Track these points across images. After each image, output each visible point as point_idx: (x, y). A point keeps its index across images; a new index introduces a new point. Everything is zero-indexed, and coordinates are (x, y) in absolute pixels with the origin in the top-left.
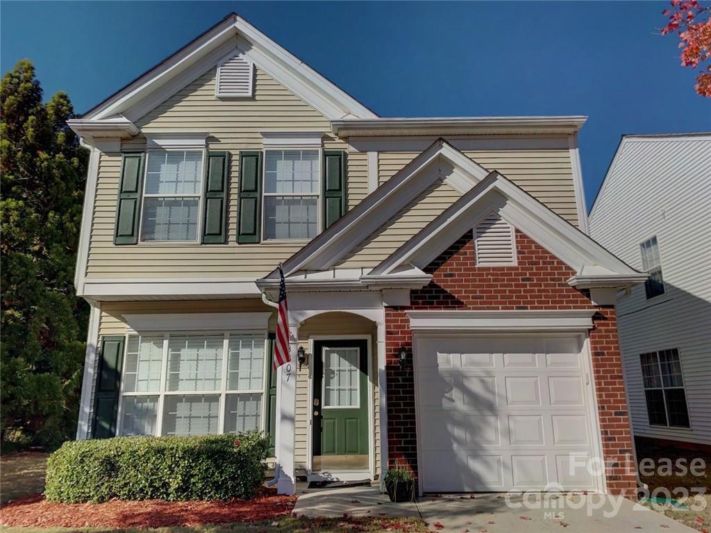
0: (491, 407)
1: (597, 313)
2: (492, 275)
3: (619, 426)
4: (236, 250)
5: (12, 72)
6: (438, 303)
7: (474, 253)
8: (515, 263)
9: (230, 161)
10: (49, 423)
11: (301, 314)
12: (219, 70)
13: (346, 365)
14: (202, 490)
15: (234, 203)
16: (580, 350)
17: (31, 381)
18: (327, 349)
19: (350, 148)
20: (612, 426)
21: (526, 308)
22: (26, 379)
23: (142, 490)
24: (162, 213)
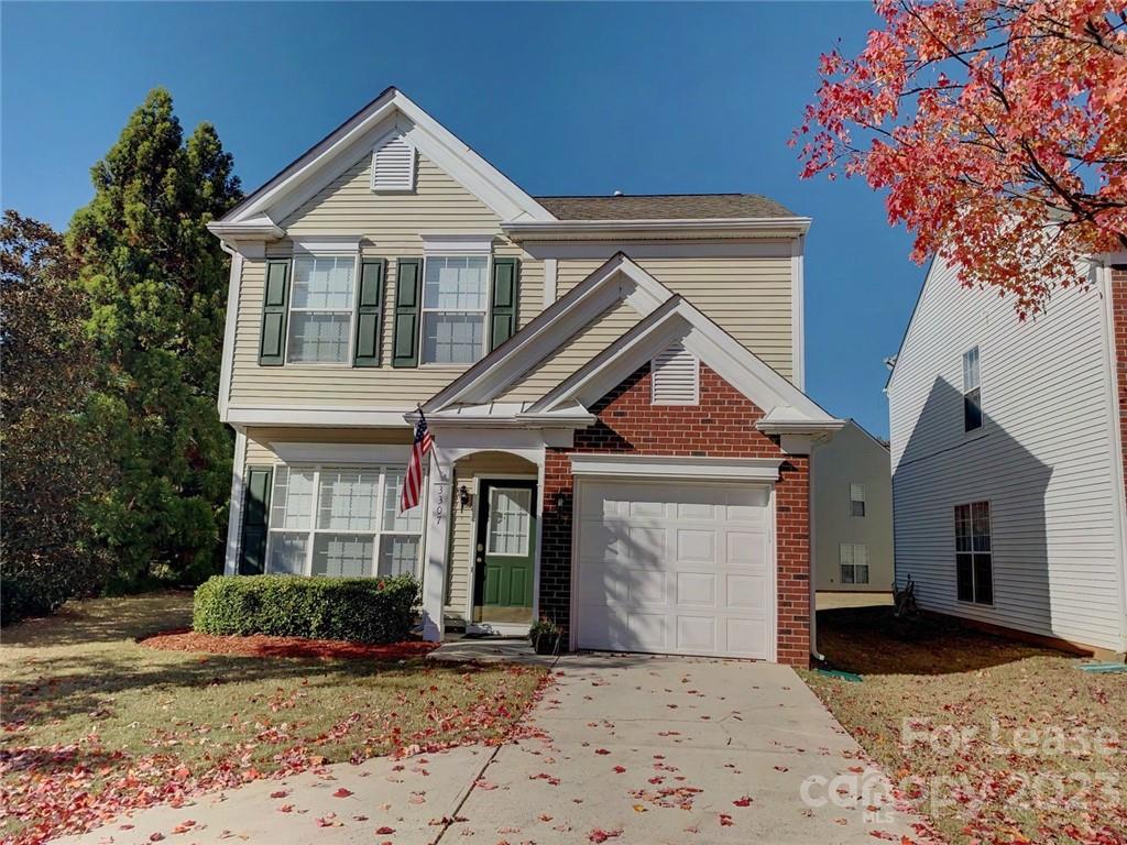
0: (654, 561)
1: (785, 463)
2: (668, 414)
3: (796, 591)
4: (391, 375)
5: (143, 105)
6: (604, 446)
7: (650, 389)
8: (696, 403)
9: (386, 270)
10: (201, 556)
11: (451, 452)
12: (374, 156)
13: (515, 508)
14: (342, 630)
15: (390, 319)
16: (767, 504)
17: (178, 506)
18: (494, 488)
19: (524, 255)
20: (790, 591)
21: (704, 454)
22: (172, 503)
23: (284, 626)
24: (310, 331)
